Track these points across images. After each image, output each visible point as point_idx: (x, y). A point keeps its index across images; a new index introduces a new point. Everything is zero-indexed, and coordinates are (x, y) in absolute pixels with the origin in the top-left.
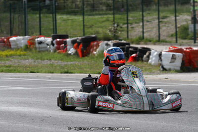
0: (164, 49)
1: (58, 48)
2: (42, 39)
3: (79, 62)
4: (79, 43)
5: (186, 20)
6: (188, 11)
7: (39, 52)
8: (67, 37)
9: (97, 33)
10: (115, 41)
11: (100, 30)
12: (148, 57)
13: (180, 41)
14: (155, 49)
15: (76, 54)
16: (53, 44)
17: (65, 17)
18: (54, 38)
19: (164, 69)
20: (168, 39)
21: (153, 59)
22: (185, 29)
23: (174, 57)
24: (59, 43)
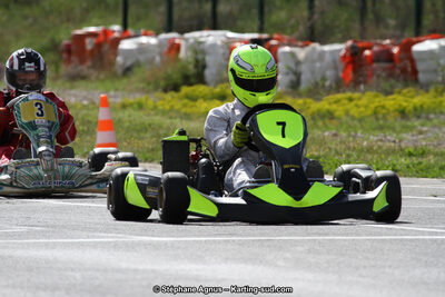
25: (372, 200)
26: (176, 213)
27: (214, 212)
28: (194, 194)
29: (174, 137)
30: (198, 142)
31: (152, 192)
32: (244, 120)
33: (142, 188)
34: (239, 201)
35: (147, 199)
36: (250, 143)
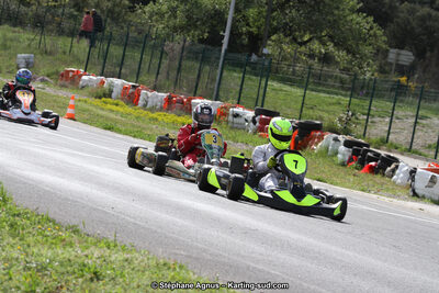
0: (421, 166)
1: (261, 129)
2: (239, 110)
7: (232, 128)
9: (321, 118)
10: (348, 138)
11: (325, 115)
12: (393, 171)
14: (406, 163)
16: (254, 122)
17: (276, 85)
18: (258, 112)
19: (415, 194)
21: (400, 176)
23: (433, 180)
24: (263, 122)
25: (334, 209)
26: (236, 194)
27: (256, 198)
28: (247, 186)
29: (238, 156)
30: (248, 160)
31: (224, 181)
32: (276, 156)
33: (219, 178)
34: (269, 195)
35: (220, 184)
36: (278, 167)
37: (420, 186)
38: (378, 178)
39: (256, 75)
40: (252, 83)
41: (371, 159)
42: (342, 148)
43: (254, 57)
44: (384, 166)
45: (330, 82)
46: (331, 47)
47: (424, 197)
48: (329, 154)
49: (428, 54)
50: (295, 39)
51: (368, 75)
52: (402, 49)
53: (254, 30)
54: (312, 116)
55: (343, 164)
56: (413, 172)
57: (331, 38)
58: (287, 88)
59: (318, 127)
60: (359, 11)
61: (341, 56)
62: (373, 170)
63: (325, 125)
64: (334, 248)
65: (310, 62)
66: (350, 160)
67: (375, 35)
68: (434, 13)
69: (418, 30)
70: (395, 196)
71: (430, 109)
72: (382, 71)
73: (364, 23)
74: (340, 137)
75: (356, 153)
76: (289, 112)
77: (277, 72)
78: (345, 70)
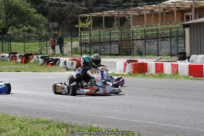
0: (67, 59)
1: (12, 59)
2: (4, 54)
3: (23, 66)
4: (23, 57)
5: (77, 45)
6: (77, 40)
7: (2, 61)
8: (16, 53)
9: (31, 51)
10: (41, 56)
11: (33, 50)
12: (59, 63)
13: (74, 55)
14: (62, 59)
15: (22, 62)
16: (9, 57)
17: (14, 43)
18: (10, 54)
19: (67, 69)
20: (68, 54)
21: (61, 64)
22: (76, 49)
23: (72, 63)
24: (12, 57)
37: (68, 66)
38: (54, 67)
39: (7, 42)
40: (6, 45)
41: (51, 61)
42: (40, 59)
43: (5, 36)
44: (55, 62)
45: (32, 38)
46: (30, 27)
47: (70, 69)
48: (36, 62)
49: (63, 22)
50: (17, 27)
51: (44, 33)
52: (53, 22)
53: (3, 27)
54: (28, 51)
55: (42, 65)
56: (65, 62)
57: (29, 24)
58: (18, 44)
59: (31, 54)
60: (36, 13)
61: (34, 29)
62: (52, 64)
63: (33, 53)
64: (42, 93)
65: (24, 33)
66: (44, 63)
67: (44, 20)
68: (61, 8)
69: (57, 15)
70: (61, 71)
71: (67, 40)
72: (49, 31)
73: (39, 16)
74: (39, 56)
75: (45, 60)
76: (20, 51)
77: (14, 39)
78: (36, 33)
